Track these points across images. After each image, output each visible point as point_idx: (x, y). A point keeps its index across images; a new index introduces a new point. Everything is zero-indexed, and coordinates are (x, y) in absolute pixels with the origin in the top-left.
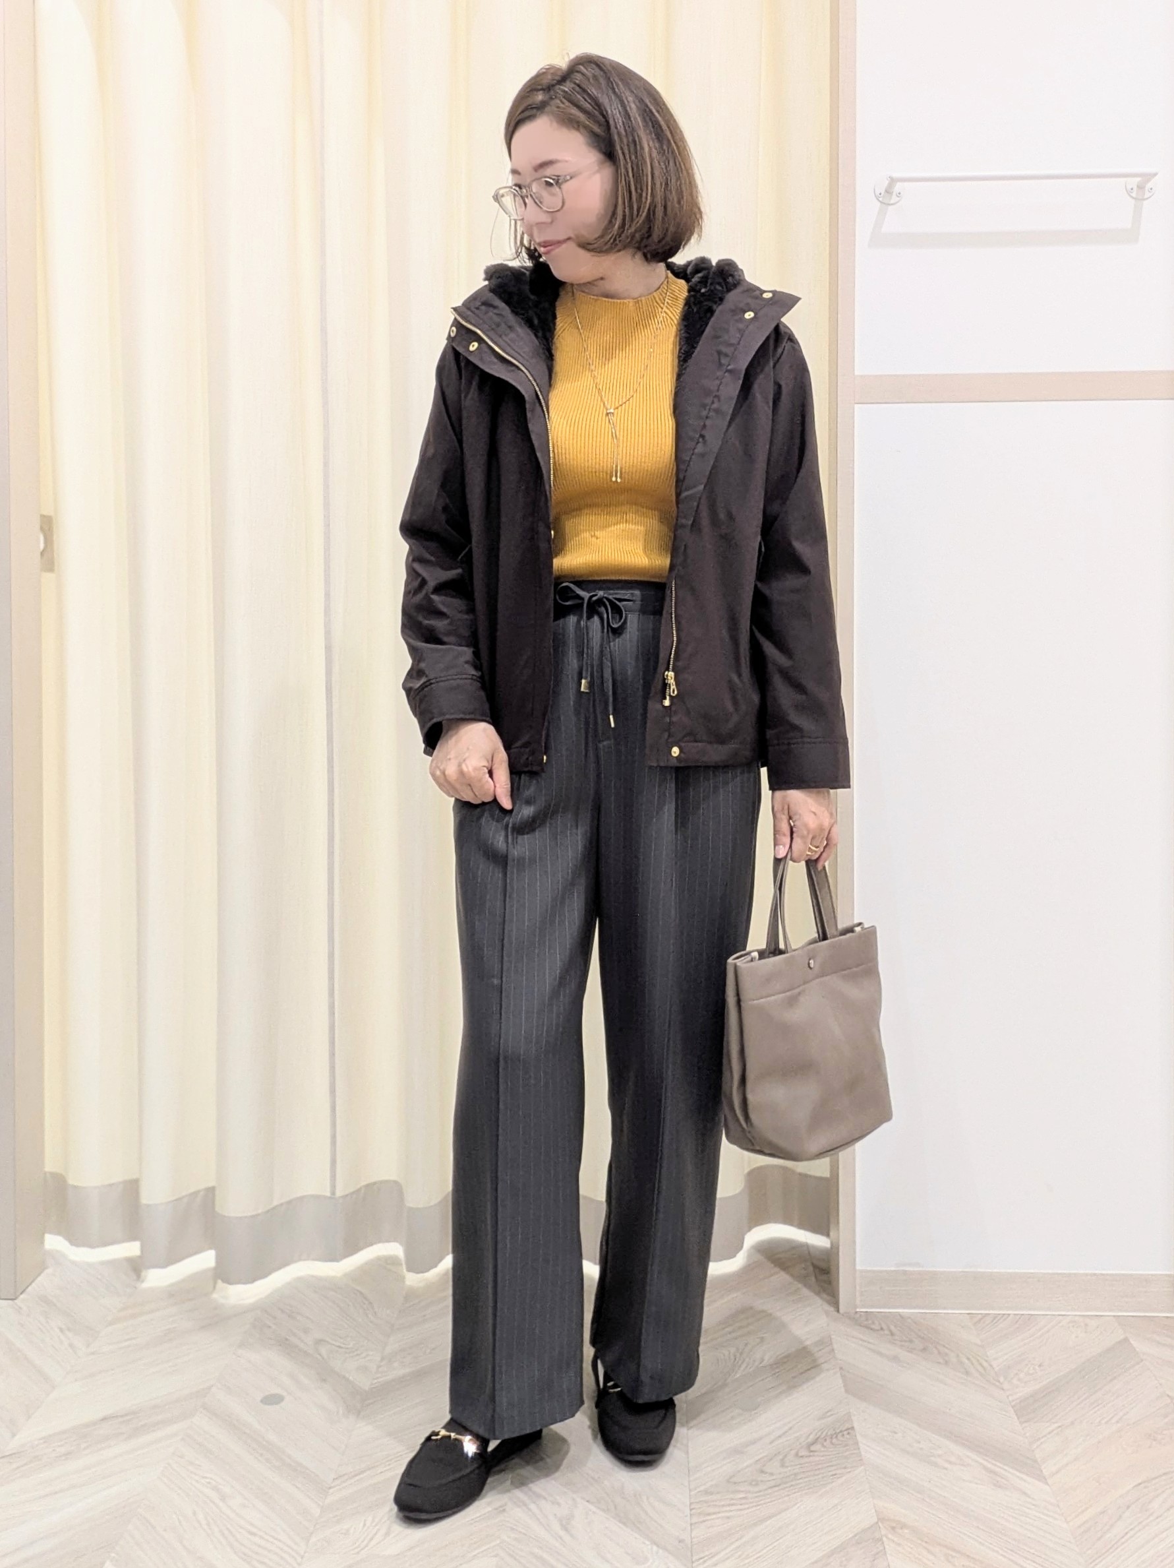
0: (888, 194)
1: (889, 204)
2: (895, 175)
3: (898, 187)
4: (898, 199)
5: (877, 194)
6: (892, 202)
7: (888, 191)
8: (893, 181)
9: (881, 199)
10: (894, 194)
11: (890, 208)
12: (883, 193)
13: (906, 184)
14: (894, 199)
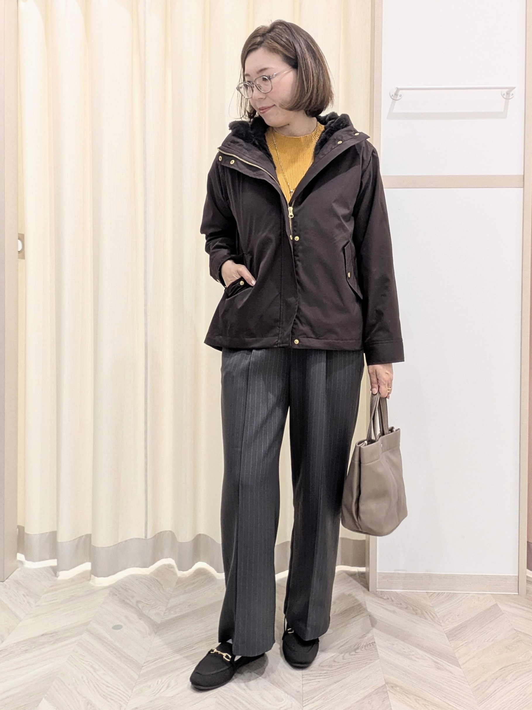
0: (395, 96)
1: (396, 100)
2: (399, 87)
3: (400, 92)
4: (400, 98)
5: (391, 95)
6: (397, 99)
7: (396, 94)
8: (398, 90)
9: (392, 98)
10: (399, 96)
11: (397, 101)
12: (393, 95)
13: (404, 91)
14: (398, 98)
